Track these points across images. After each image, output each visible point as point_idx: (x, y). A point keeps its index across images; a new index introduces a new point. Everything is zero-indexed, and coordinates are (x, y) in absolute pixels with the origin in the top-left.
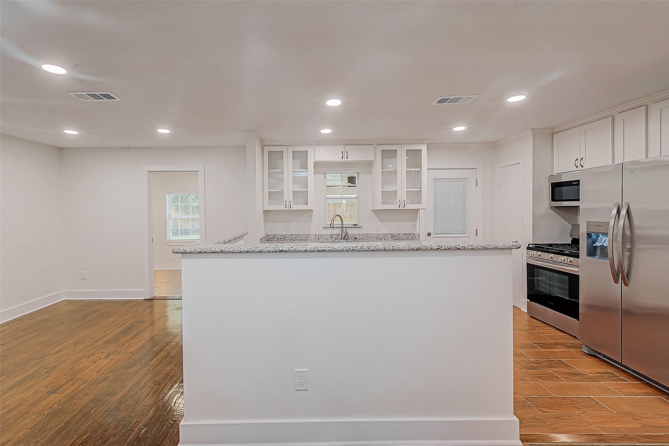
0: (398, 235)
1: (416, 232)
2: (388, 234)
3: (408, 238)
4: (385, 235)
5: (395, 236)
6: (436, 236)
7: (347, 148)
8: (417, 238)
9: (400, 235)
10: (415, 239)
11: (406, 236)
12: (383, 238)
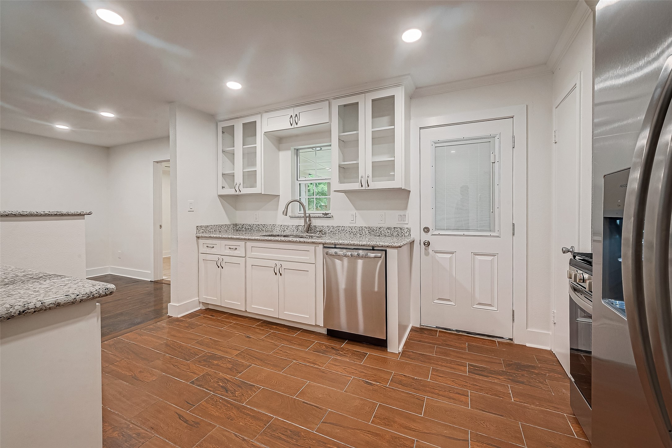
0: (378, 229)
1: (406, 226)
2: (365, 227)
3: (392, 235)
4: (361, 229)
5: (375, 231)
6: (437, 233)
7: (297, 111)
8: (406, 235)
9: (382, 229)
10: (403, 237)
11: (389, 231)
12: (358, 232)
